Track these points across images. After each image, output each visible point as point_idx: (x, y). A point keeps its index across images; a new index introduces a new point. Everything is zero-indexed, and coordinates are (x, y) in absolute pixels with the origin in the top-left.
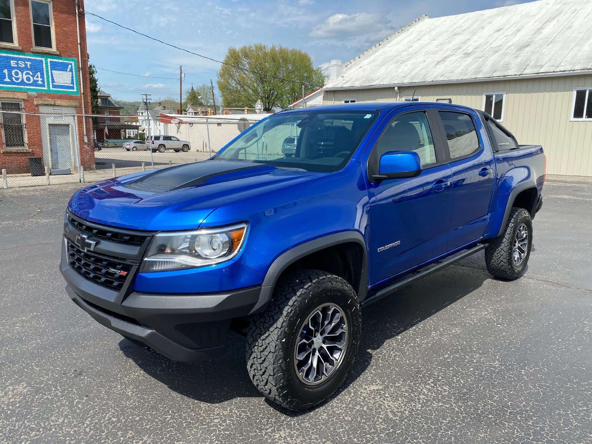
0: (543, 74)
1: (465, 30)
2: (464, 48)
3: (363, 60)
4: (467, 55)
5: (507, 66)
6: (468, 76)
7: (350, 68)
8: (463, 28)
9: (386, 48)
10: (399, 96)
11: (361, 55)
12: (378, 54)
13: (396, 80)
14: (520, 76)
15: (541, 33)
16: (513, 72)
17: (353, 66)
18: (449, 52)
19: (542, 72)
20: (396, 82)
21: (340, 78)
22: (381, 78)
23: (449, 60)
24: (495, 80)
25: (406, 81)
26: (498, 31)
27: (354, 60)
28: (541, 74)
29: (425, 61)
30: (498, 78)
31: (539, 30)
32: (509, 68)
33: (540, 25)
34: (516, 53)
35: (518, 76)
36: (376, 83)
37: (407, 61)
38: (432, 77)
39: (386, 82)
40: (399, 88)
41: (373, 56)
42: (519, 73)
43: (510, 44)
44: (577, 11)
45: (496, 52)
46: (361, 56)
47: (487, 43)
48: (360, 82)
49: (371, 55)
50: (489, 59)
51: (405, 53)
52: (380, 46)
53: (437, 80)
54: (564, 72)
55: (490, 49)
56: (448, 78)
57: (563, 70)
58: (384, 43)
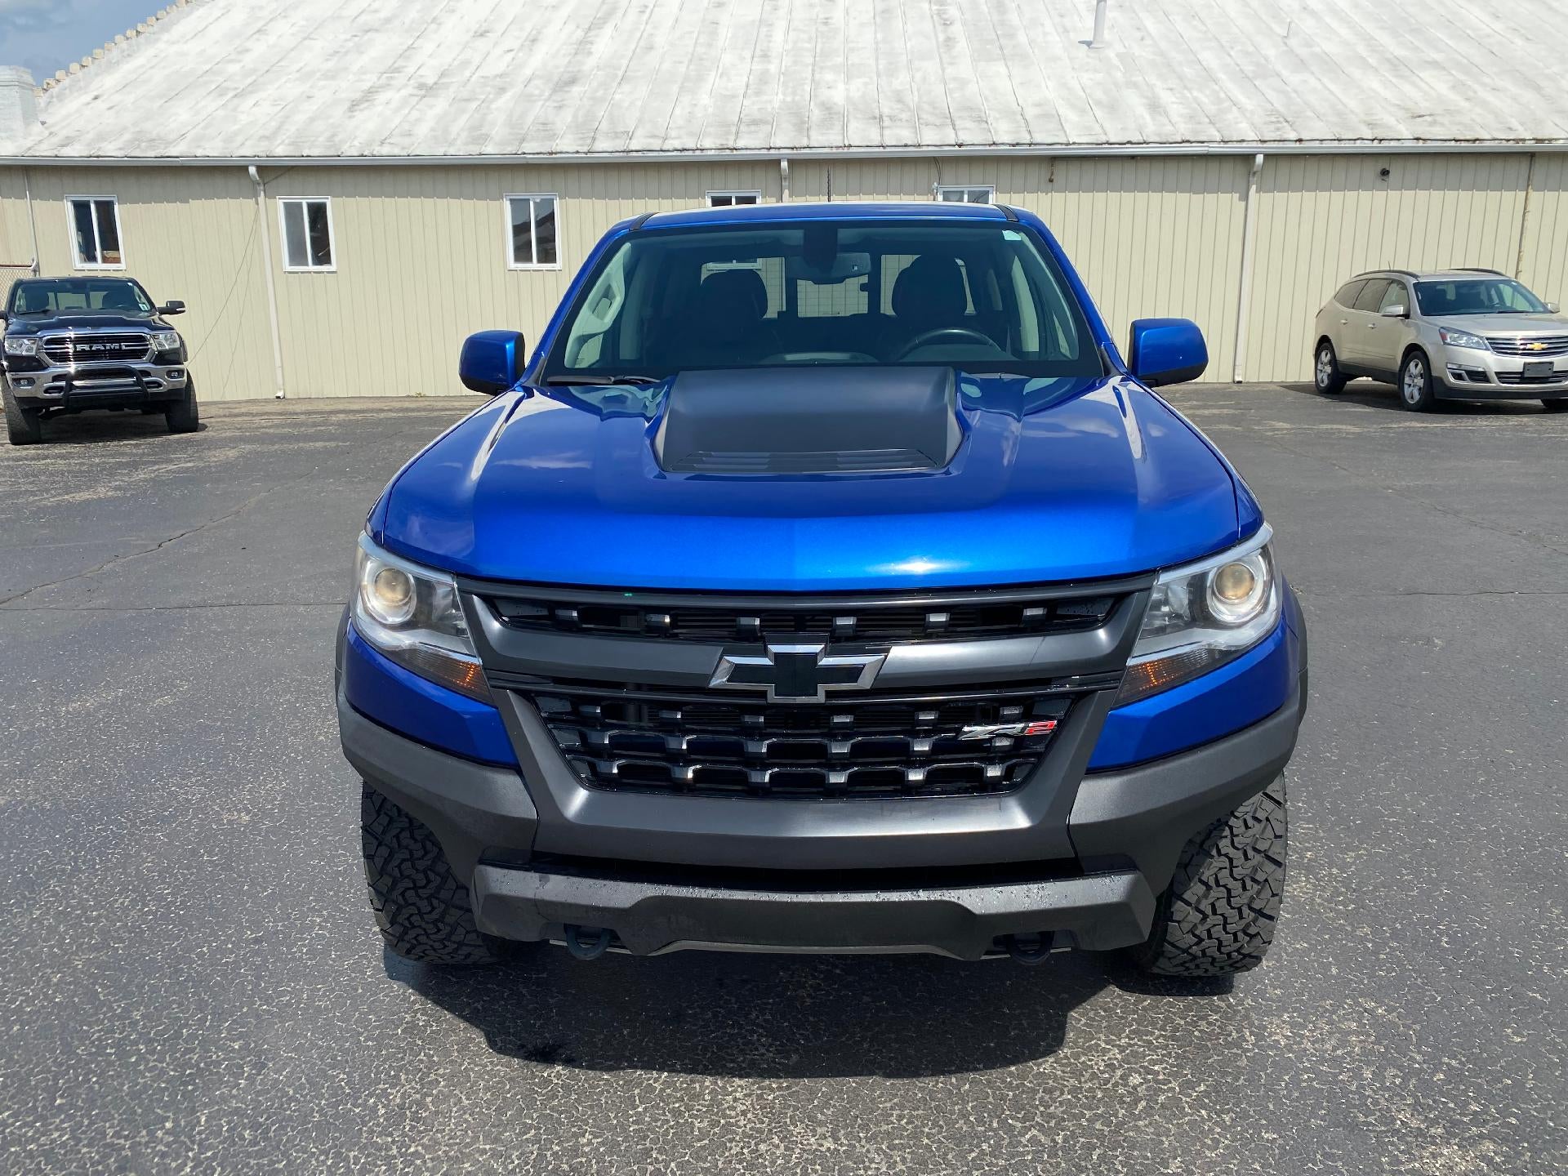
0: (640, 154)
1: (388, 20)
2: (411, 70)
3: (97, 75)
4: (427, 90)
5: (546, 129)
6: (459, 148)
7: (60, 97)
8: (382, 15)
9: (161, 45)
10: (262, 193)
11: (84, 59)
12: (139, 61)
13: (243, 144)
14: (589, 155)
15: (590, 53)
16: (568, 145)
17: (67, 91)
18: (369, 81)
19: (638, 148)
20: (248, 151)
21: (37, 128)
22: (189, 136)
23: (382, 97)
24: (530, 162)
25: (281, 149)
26: (481, 35)
27: (68, 73)
28: (634, 154)
29: (309, 97)
30: (536, 156)
31: (583, 46)
32: (555, 135)
33: (580, 34)
34: (554, 98)
35: (584, 155)
36: (180, 150)
37: (251, 92)
38: (356, 143)
39: (212, 149)
40: (261, 169)
41: (127, 67)
42: (585, 149)
43: (528, 72)
44: (648, 11)
45: (502, 90)
46: (87, 60)
47: (465, 63)
48: (119, 143)
49: (118, 63)
50: (493, 106)
51: (233, 68)
52: (141, 38)
53: (375, 153)
54: (683, 154)
55: (482, 80)
56: (403, 148)
57: (679, 147)
58: (150, 29)
